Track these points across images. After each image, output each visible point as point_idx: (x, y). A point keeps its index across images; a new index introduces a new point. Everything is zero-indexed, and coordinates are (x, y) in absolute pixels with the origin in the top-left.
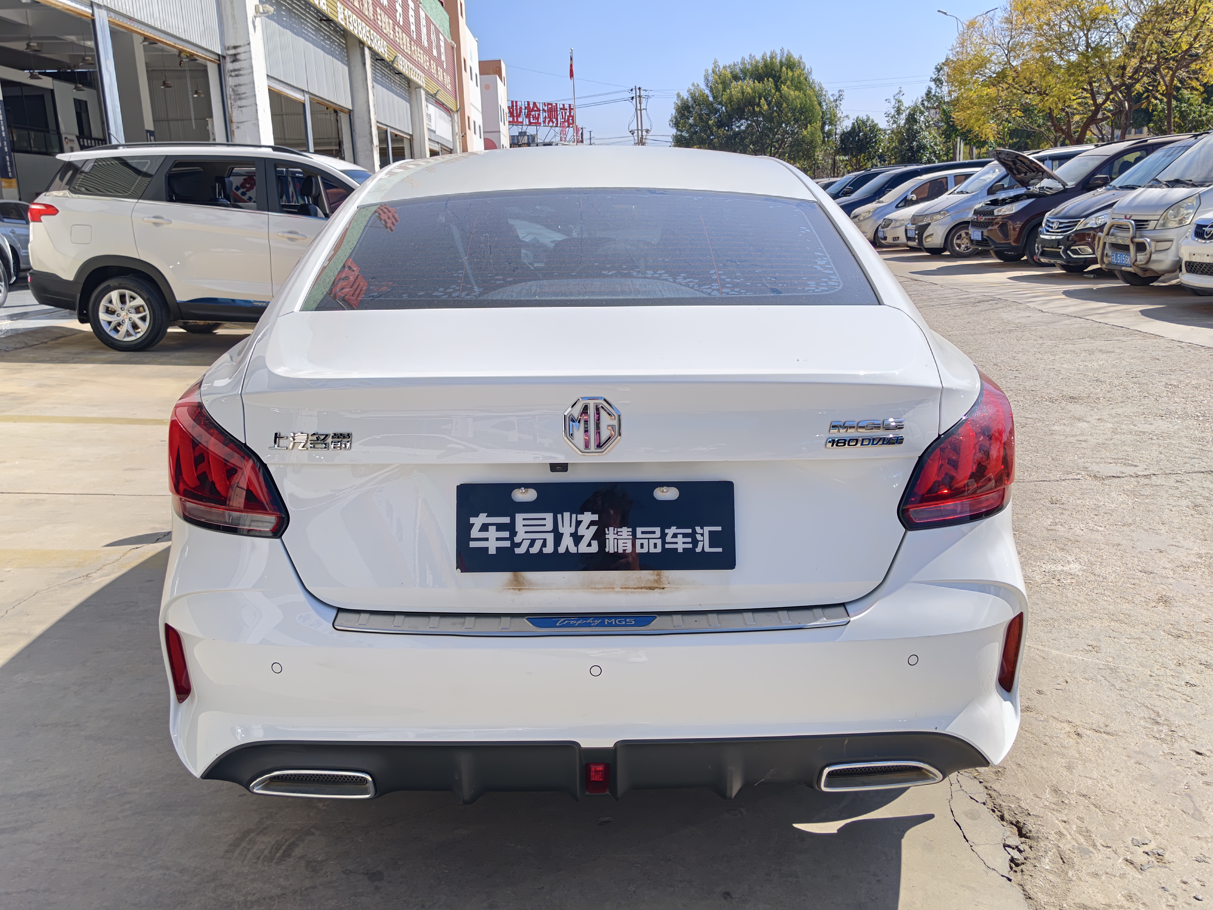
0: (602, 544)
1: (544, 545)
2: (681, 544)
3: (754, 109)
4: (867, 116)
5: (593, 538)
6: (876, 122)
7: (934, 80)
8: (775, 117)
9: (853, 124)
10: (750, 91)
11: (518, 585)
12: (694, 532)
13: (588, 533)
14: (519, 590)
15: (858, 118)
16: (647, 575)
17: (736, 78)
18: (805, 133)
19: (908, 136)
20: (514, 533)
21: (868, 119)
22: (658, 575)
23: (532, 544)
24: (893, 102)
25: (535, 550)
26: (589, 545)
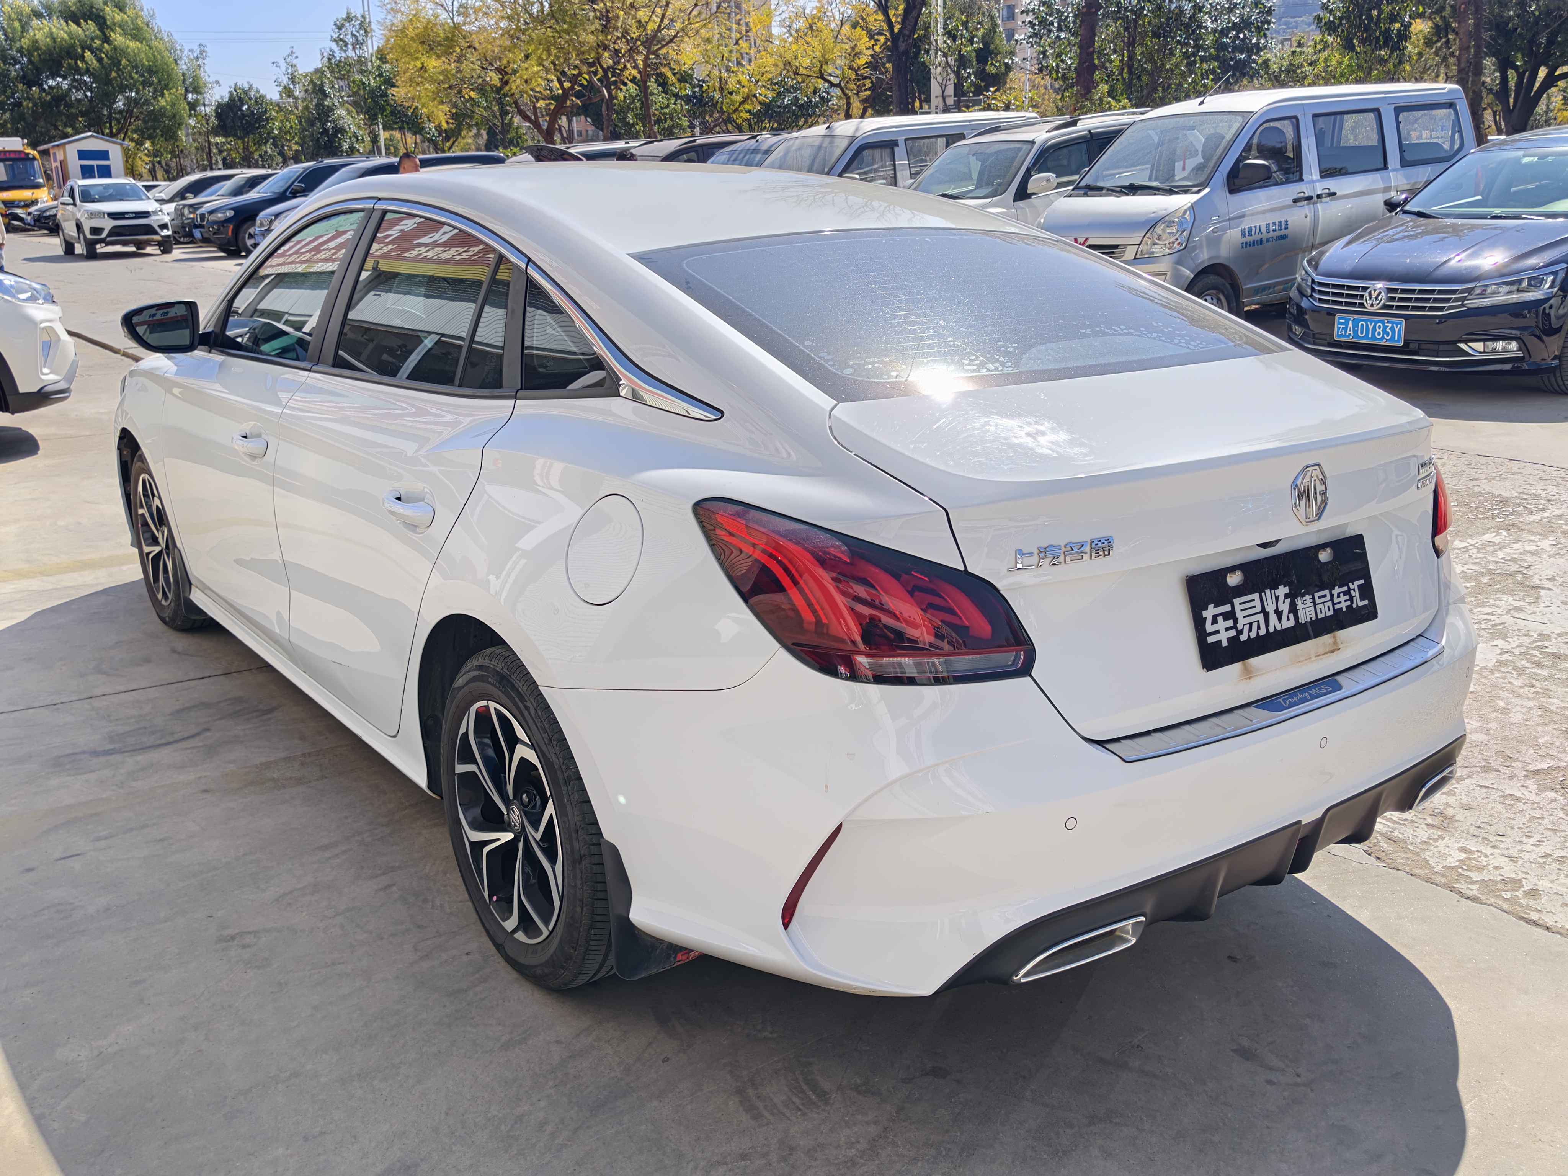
0: (1296, 617)
1: (1259, 628)
2: (1343, 603)
3: (76, 63)
4: (248, 82)
5: (1289, 612)
6: (262, 92)
7: (335, 41)
8: (115, 78)
9: (231, 93)
10: (66, 36)
11: (1248, 674)
12: (1349, 589)
13: (1284, 607)
14: (1250, 678)
15: (236, 85)
16: (1327, 639)
17: (38, 15)
18: (163, 102)
19: (318, 114)
20: (1236, 621)
21: (251, 88)
22: (1334, 637)
23: (1250, 630)
24: (283, 66)
25: (1253, 635)
26: (1288, 619)
